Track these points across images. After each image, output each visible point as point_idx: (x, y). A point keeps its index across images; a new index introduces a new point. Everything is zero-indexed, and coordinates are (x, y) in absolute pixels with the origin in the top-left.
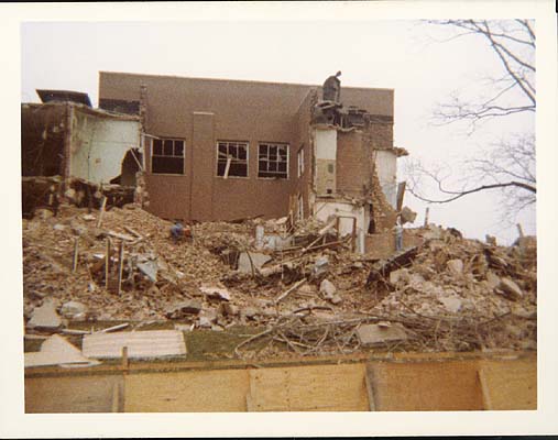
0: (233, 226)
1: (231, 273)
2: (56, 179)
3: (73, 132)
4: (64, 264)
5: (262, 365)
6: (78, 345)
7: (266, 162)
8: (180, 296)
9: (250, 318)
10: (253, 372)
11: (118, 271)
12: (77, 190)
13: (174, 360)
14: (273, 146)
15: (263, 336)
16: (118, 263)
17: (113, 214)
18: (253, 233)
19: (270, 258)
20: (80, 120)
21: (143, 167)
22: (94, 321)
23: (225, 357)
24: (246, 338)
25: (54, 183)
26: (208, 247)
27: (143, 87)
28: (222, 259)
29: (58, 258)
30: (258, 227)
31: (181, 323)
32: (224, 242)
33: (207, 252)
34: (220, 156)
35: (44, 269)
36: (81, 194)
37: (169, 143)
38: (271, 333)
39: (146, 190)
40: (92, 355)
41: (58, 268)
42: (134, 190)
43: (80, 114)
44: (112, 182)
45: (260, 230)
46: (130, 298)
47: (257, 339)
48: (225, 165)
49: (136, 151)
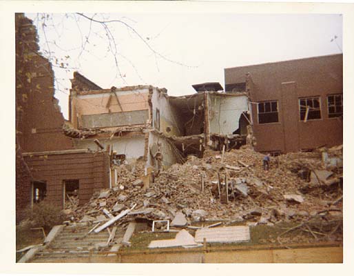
0: (307, 154)
1: (306, 184)
2: (202, 135)
3: (209, 108)
4: (197, 188)
5: (291, 247)
6: (194, 235)
7: (333, 108)
8: (270, 201)
9: (291, 217)
10: (275, 252)
11: (226, 190)
12: (214, 141)
13: (242, 243)
14: (338, 96)
15: (296, 229)
16: (225, 186)
17: (232, 153)
18: (320, 157)
19: (332, 173)
20: (213, 100)
21: (251, 122)
22: (204, 221)
23: (270, 242)
24: (286, 230)
25: (202, 138)
26: (289, 169)
27: (247, 75)
28: (299, 176)
29: (193, 185)
30: (323, 153)
31: (251, 221)
32: (299, 165)
33: (289, 172)
34: (301, 108)
35: (186, 192)
36: (217, 143)
37: (268, 104)
38: (302, 227)
39: (254, 136)
40: (199, 240)
41: (193, 190)
42: (246, 137)
43: (213, 97)
44: (234, 133)
45: (325, 155)
46: (233, 205)
47: (292, 231)
48: (305, 113)
49: (246, 114)
